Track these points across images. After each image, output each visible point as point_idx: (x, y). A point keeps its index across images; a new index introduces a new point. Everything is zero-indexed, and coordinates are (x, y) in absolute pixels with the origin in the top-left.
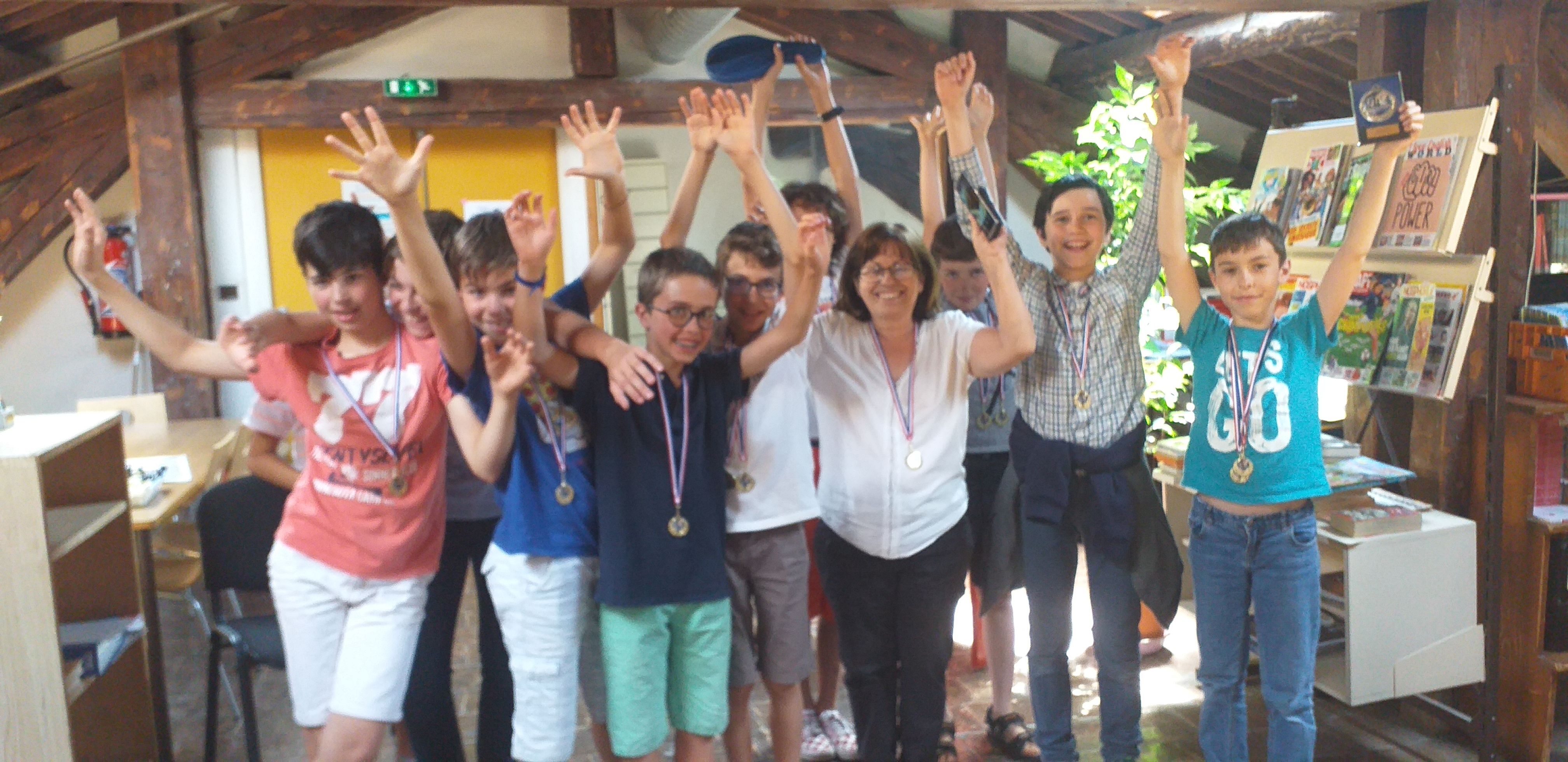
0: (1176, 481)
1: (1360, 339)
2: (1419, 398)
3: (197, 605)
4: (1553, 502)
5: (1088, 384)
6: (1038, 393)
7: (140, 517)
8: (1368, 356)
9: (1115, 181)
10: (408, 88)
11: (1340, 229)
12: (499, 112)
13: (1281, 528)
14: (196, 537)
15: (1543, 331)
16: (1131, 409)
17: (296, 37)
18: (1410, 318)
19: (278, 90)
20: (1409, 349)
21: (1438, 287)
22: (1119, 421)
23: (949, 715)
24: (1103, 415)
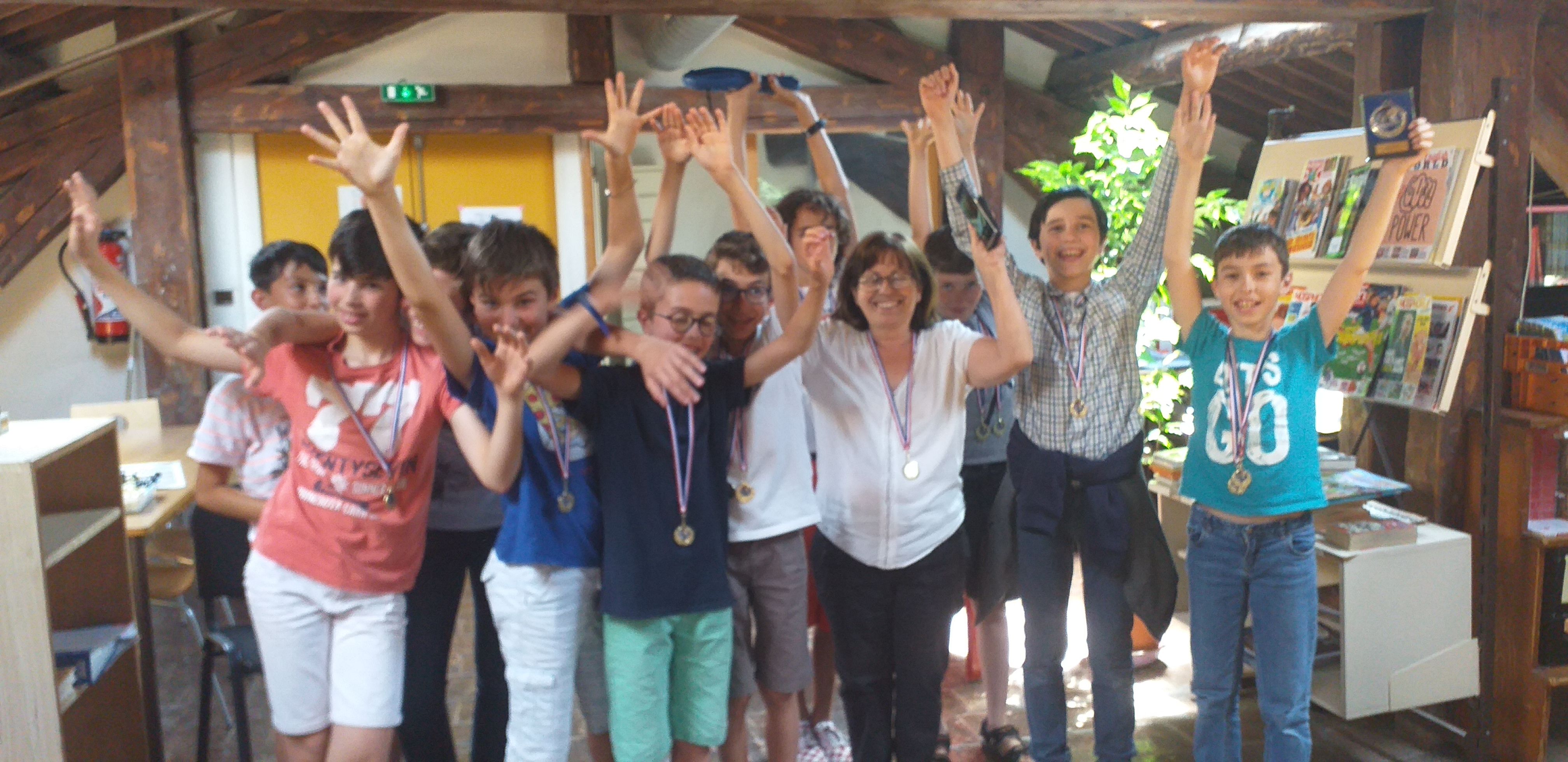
0: (1172, 493)
1: (1356, 351)
2: (1415, 411)
3: (190, 613)
4: (1547, 516)
5: (1084, 394)
6: (1034, 404)
7: (134, 524)
8: (1364, 368)
9: (1112, 191)
10: (406, 93)
11: (1336, 242)
12: (496, 118)
13: (1279, 536)
14: (190, 544)
15: (1538, 344)
16: (1127, 418)
17: (293, 41)
18: (1406, 331)
19: (275, 95)
20: (1405, 362)
21: (1433, 298)
22: (1114, 431)
23: (945, 728)
24: (1099, 426)
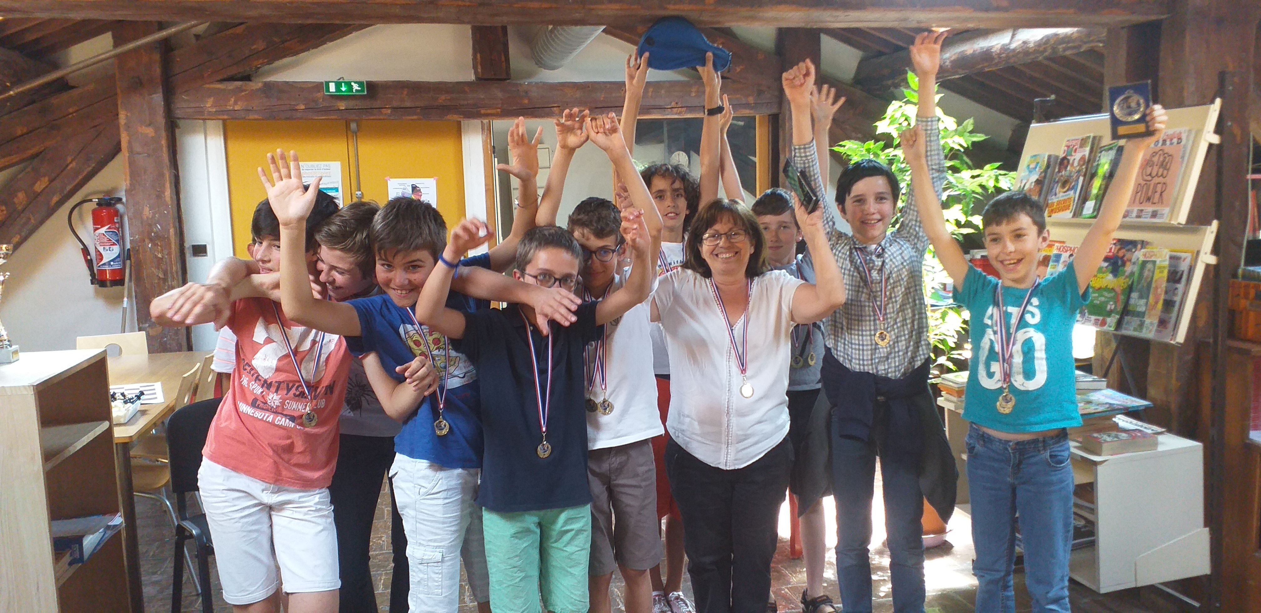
1: (1106, 294)
2: (1155, 341)
3: (168, 503)
5: (886, 326)
7: (120, 433)
8: (1113, 307)
10: (344, 88)
11: (1090, 205)
12: (416, 108)
13: (1039, 451)
14: (167, 447)
15: (1256, 287)
16: (919, 347)
17: (254, 47)
18: (1147, 277)
19: (240, 90)
20: (1147, 303)
21: (1171, 251)
22: (910, 355)
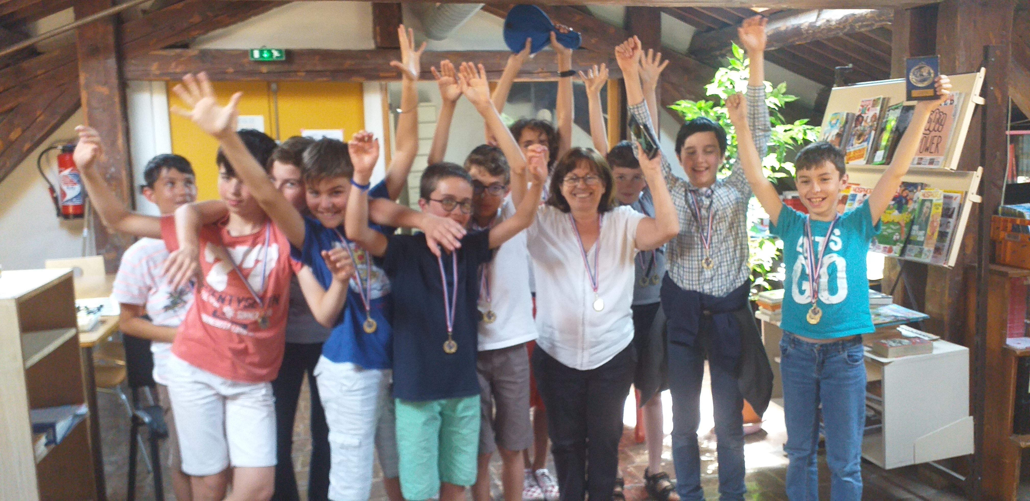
0: (771, 320)
1: (892, 226)
2: (931, 265)
3: (124, 397)
4: (1019, 335)
5: (711, 253)
6: (679, 261)
7: (85, 339)
8: (898, 237)
10: (266, 55)
11: (880, 154)
12: (326, 71)
13: (839, 352)
14: (123, 352)
15: (1013, 222)
16: (740, 270)
17: (191, 20)
18: (926, 213)
19: (180, 56)
21: (944, 192)
22: (731, 277)
23: (620, 474)
24: (722, 274)
